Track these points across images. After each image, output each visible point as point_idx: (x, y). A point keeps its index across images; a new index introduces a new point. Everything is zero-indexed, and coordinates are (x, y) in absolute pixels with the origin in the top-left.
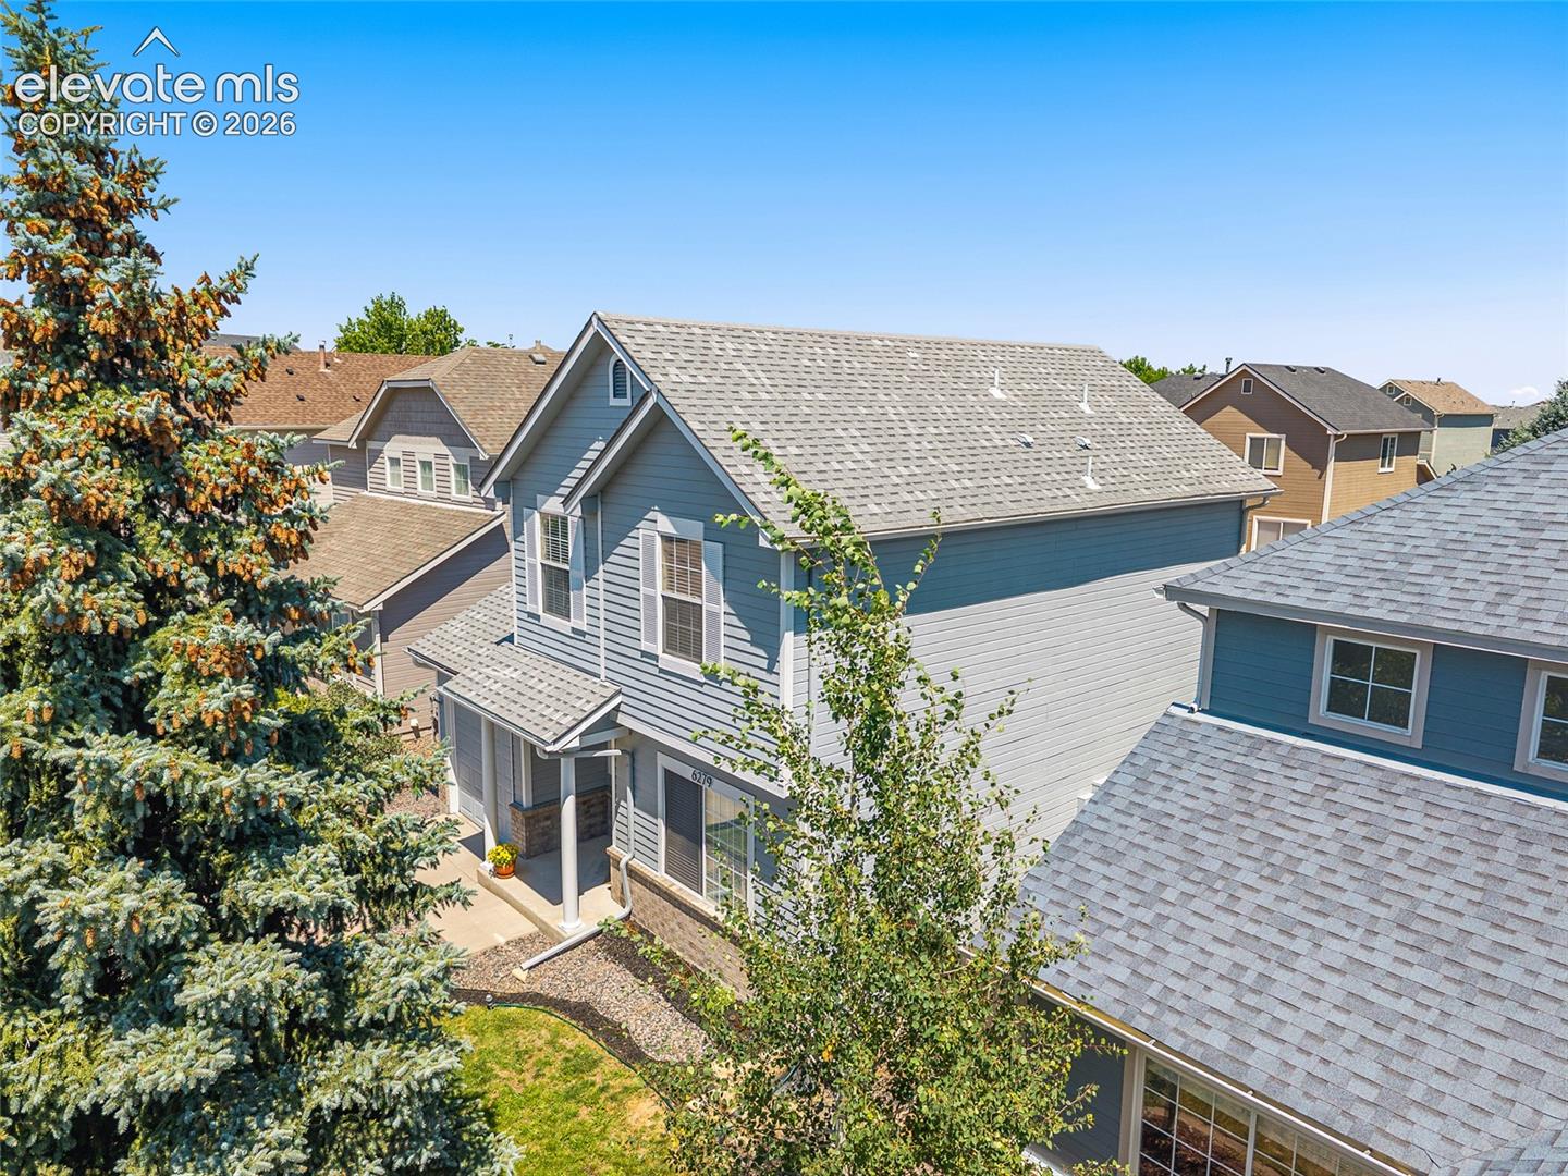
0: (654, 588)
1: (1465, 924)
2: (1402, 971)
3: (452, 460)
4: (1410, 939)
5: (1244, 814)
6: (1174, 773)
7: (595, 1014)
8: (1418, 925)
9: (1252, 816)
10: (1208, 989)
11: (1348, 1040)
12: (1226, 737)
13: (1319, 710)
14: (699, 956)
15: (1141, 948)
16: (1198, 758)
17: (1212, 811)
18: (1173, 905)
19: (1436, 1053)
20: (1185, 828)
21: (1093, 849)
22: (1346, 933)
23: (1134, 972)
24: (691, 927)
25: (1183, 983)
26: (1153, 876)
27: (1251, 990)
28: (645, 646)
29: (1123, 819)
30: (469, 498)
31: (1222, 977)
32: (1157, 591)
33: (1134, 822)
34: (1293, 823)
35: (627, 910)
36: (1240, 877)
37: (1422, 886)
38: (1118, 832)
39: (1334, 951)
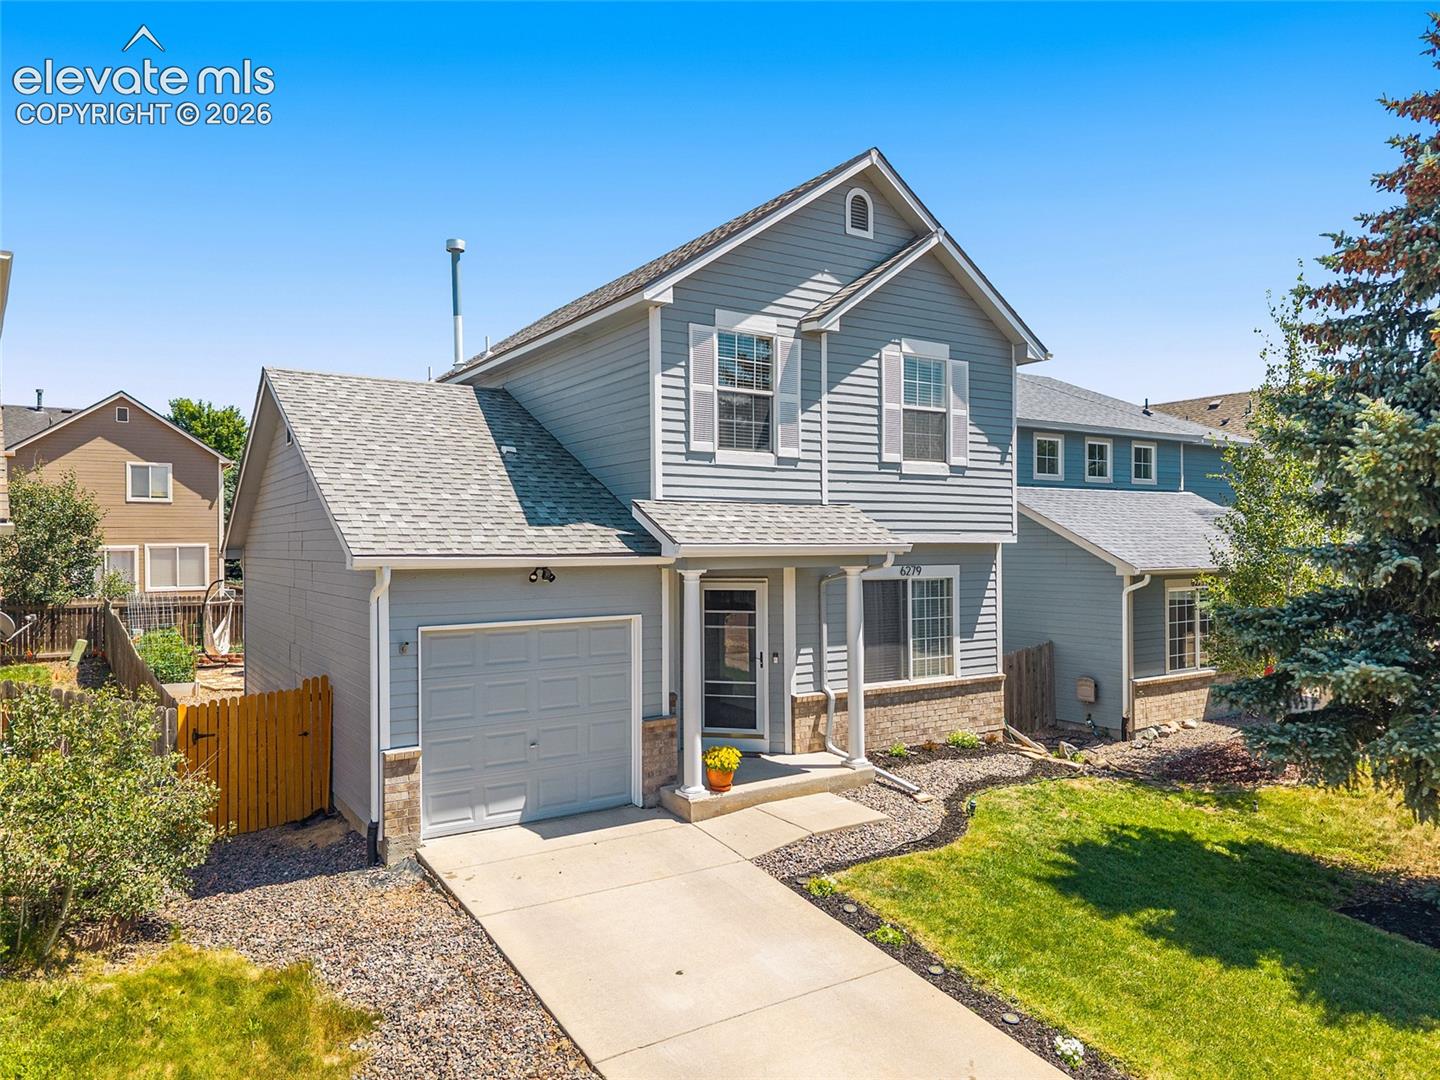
0: (899, 403)
14: (914, 734)
24: (905, 713)
28: (886, 457)
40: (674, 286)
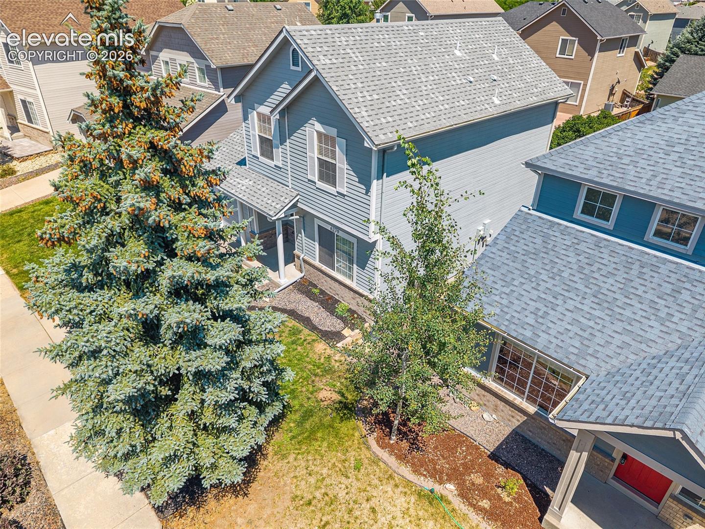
0: (314, 153)
1: (616, 296)
2: (593, 312)
3: (196, 65)
4: (597, 301)
5: (545, 253)
6: (521, 235)
7: (297, 314)
8: (600, 296)
9: (548, 254)
10: (526, 316)
11: (571, 334)
12: (542, 221)
13: (578, 214)
14: (334, 292)
15: (505, 302)
16: (531, 229)
17: (533, 251)
18: (517, 287)
19: (599, 339)
20: (523, 257)
21: (489, 265)
22: (575, 298)
23: (502, 310)
24: (330, 282)
25: (518, 314)
26: (510, 276)
27: (541, 317)
28: (310, 177)
29: (501, 253)
30: (206, 85)
31: (531, 312)
32: (523, 164)
33: (504, 254)
34: (562, 257)
35: (303, 274)
36: (541, 277)
37: (604, 282)
38: (498, 258)
39: (570, 304)
40: (235, 97)
